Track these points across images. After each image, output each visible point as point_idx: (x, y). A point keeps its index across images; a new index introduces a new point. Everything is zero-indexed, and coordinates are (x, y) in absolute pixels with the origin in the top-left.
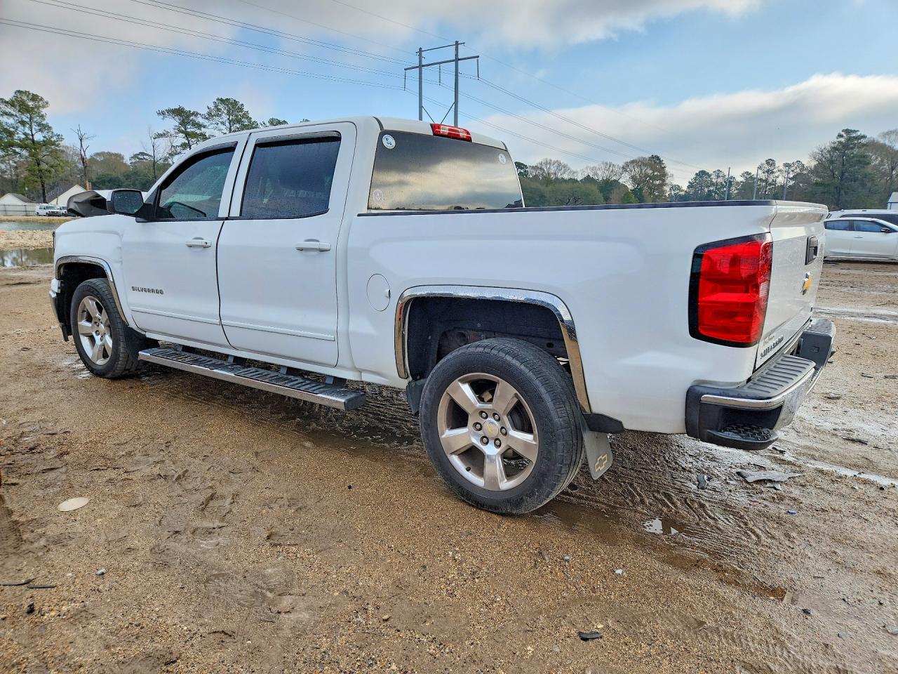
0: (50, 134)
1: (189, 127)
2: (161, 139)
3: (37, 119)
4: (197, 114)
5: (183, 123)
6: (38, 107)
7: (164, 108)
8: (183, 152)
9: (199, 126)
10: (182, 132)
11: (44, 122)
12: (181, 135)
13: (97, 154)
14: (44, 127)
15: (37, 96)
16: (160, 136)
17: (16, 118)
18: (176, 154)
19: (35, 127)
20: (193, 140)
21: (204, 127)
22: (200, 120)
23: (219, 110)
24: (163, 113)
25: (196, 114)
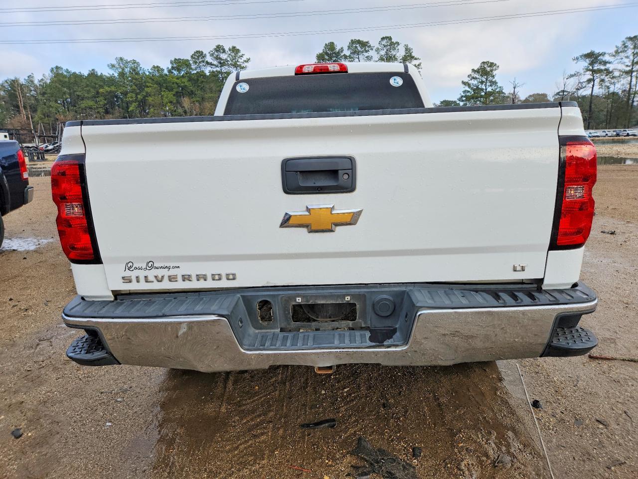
0: (496, 87)
1: (596, 65)
2: (572, 78)
3: (490, 78)
4: (605, 53)
5: (592, 64)
6: (492, 71)
7: (578, 55)
8: (587, 86)
9: (605, 63)
10: (590, 70)
11: (493, 80)
12: (588, 73)
13: (530, 96)
14: (493, 83)
15: (493, 63)
16: (572, 76)
17: (478, 80)
18: (581, 88)
19: (488, 84)
20: (597, 75)
21: (610, 63)
22: (607, 58)
23: (626, 47)
24: (577, 59)
25: (603, 54)
